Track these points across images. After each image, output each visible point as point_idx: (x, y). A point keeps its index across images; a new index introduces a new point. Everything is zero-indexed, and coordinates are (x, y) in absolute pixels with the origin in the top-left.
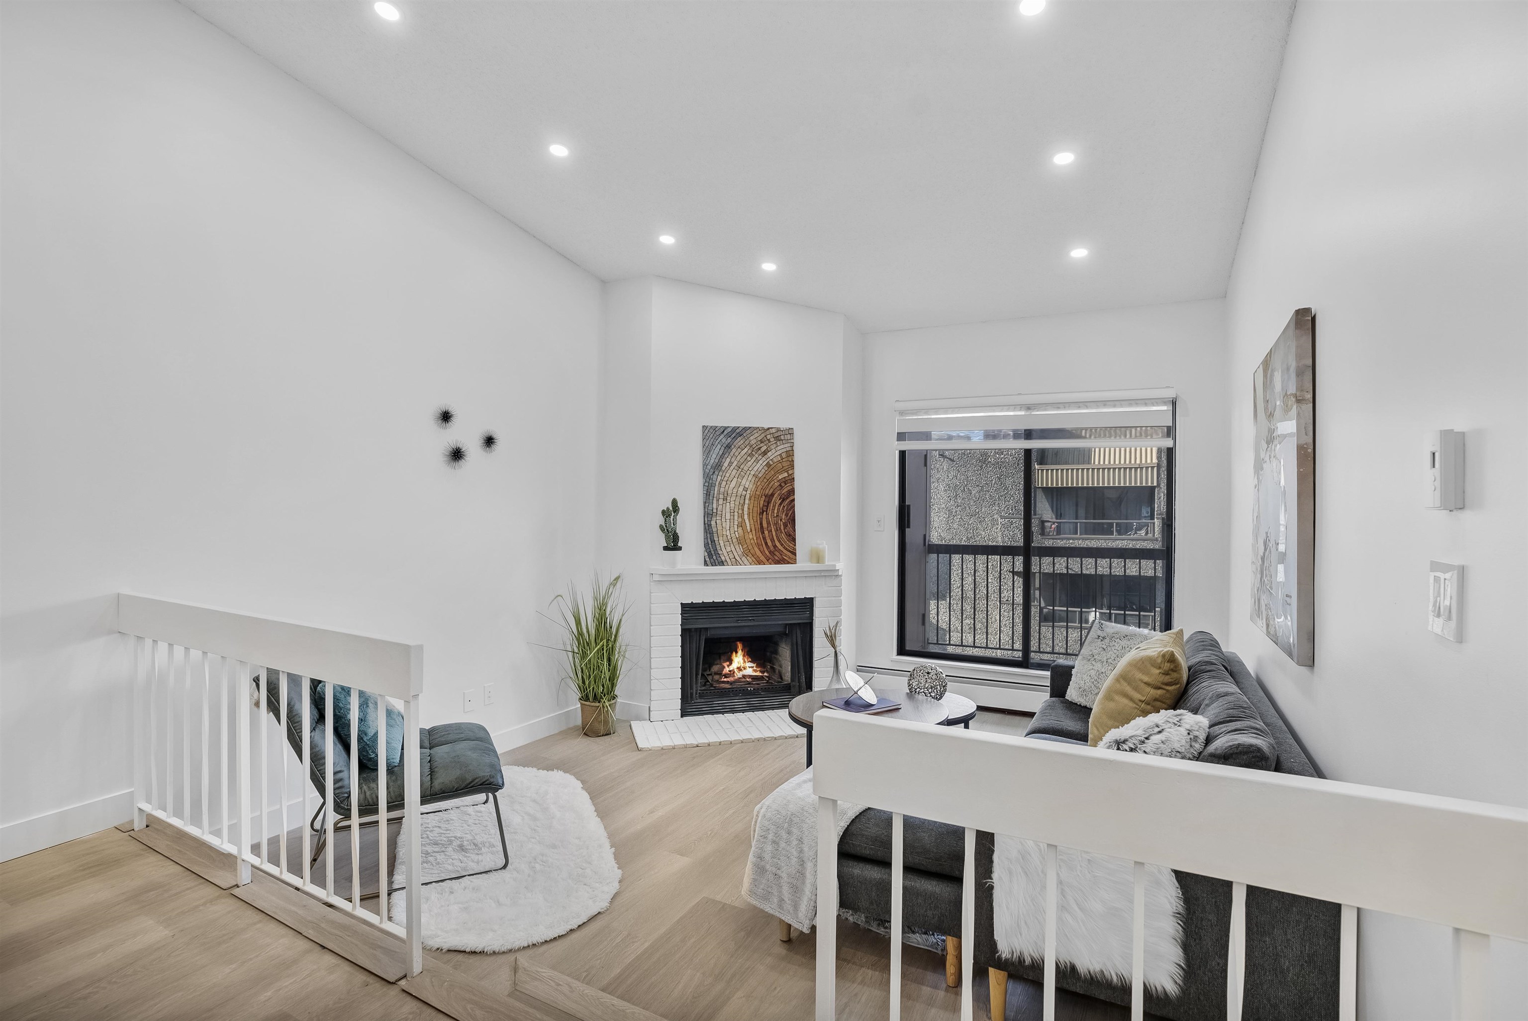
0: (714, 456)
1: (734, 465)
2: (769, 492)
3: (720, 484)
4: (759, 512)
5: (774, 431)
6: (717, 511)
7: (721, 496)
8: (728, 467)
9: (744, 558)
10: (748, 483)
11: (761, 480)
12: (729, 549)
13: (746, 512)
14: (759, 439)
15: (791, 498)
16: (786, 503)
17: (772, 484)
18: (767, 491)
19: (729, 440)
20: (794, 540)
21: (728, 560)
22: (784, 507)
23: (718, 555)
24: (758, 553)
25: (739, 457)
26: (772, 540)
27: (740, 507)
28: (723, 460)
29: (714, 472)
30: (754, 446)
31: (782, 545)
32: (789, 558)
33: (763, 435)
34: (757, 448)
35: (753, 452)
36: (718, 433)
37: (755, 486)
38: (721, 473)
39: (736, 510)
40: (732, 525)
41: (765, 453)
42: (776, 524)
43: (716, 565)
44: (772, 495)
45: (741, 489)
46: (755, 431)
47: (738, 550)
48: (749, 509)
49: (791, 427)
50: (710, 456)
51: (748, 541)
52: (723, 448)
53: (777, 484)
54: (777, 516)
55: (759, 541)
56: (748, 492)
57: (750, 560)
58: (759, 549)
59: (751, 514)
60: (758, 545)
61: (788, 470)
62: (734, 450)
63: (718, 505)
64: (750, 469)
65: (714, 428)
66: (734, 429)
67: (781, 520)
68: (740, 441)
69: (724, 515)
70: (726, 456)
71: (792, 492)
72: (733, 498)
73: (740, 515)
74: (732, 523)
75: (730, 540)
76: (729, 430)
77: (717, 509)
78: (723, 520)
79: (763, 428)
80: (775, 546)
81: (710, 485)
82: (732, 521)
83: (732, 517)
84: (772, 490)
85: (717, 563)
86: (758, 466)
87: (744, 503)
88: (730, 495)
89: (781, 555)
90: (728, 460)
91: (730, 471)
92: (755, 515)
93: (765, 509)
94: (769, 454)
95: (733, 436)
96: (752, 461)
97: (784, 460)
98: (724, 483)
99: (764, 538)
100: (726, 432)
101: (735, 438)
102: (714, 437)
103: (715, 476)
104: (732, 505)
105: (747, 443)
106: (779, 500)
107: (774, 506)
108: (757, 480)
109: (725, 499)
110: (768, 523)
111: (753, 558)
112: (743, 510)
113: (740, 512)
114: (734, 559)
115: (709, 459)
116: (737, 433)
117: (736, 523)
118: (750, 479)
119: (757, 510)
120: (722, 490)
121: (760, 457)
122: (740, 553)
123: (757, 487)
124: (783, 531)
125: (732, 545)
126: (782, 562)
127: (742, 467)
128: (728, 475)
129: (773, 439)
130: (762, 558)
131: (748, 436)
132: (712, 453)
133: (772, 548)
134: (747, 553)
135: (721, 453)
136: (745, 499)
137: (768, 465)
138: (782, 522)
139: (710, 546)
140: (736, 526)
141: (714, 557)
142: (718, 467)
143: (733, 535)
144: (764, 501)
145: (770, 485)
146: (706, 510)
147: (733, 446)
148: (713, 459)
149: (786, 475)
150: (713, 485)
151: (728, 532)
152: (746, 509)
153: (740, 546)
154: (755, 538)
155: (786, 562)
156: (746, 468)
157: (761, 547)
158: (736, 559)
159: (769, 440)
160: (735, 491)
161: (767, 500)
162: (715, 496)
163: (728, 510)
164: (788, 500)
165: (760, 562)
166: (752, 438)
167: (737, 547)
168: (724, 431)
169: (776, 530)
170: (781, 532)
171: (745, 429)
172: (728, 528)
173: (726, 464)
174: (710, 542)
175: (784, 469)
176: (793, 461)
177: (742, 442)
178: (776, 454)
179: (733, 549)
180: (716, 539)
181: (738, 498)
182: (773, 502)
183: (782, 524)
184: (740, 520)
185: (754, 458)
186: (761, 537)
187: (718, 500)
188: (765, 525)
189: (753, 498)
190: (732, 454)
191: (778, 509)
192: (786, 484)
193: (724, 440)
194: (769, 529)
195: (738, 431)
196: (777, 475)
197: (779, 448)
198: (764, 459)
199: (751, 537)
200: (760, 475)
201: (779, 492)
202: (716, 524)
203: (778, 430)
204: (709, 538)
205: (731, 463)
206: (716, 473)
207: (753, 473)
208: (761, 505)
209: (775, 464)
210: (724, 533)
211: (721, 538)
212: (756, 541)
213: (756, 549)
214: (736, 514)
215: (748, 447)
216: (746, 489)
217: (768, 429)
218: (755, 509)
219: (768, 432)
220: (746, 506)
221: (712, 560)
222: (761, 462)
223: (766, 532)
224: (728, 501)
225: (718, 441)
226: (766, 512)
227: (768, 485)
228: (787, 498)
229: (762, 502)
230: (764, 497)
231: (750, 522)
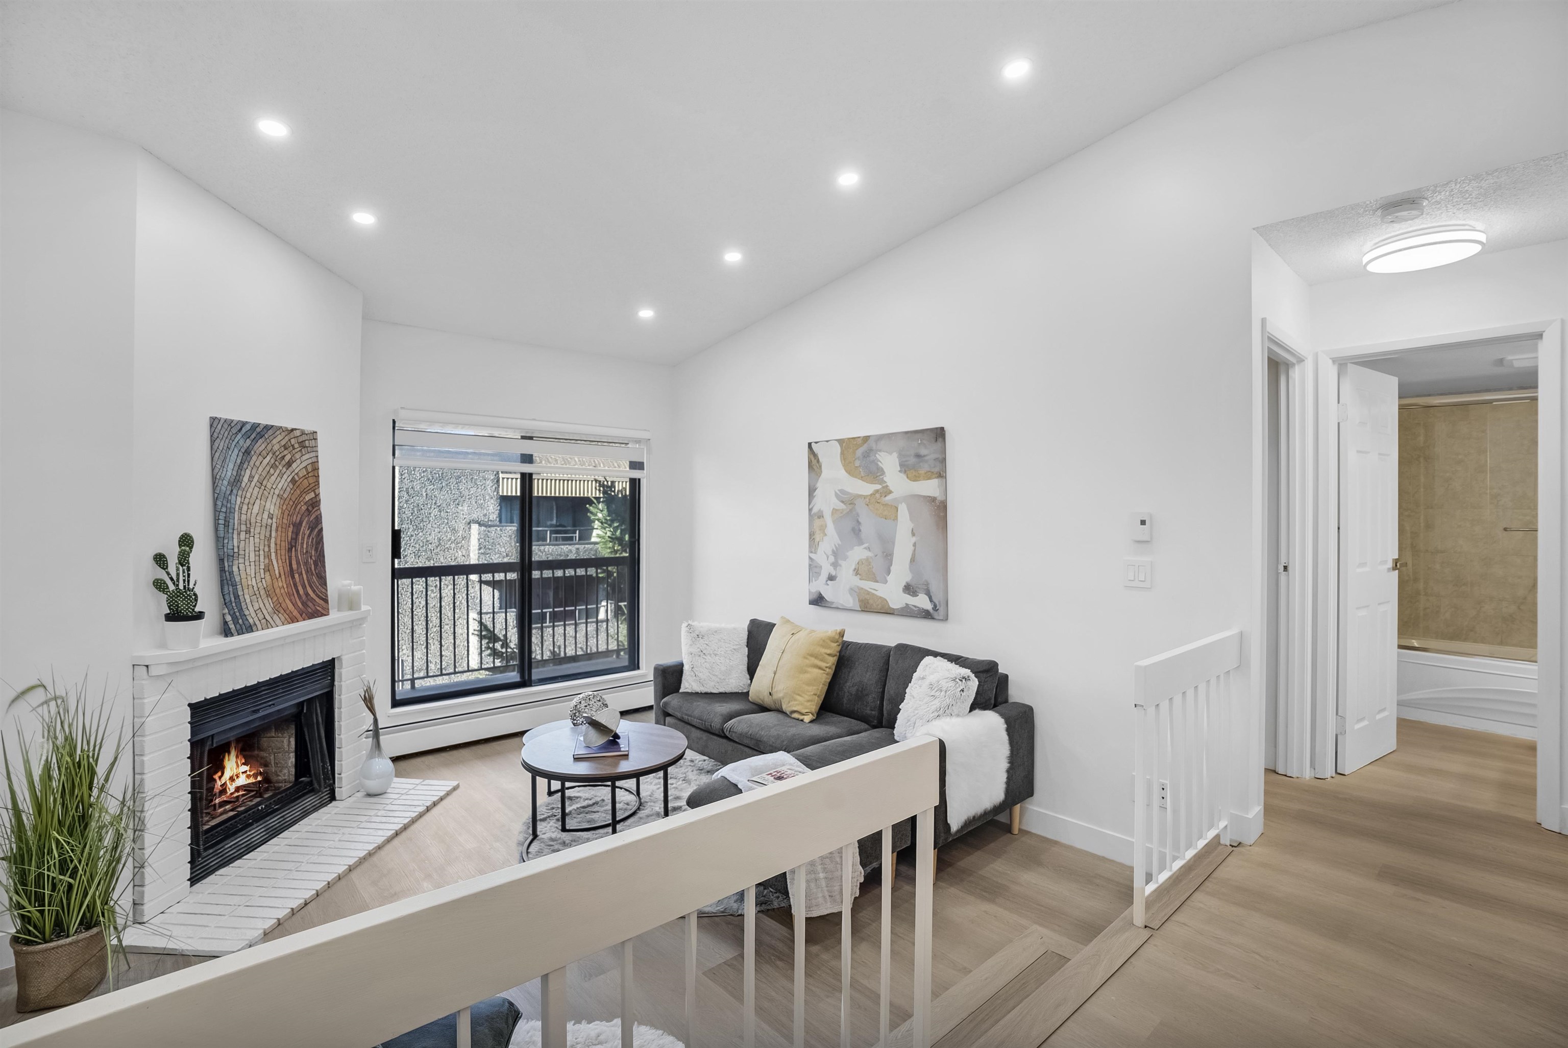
0: (231, 466)
1: (255, 479)
2: (296, 519)
3: (240, 509)
4: (287, 548)
5: (298, 433)
6: (239, 550)
7: (243, 528)
8: (249, 484)
9: (275, 617)
10: (272, 506)
11: (287, 502)
12: (256, 607)
13: (273, 550)
14: (283, 443)
15: (319, 527)
16: (315, 533)
17: (298, 507)
18: (295, 517)
19: (248, 442)
20: (325, 584)
21: (257, 623)
22: (313, 539)
23: (245, 618)
24: (291, 606)
25: (261, 469)
26: (304, 587)
27: (266, 543)
28: (243, 473)
29: (232, 491)
30: (277, 453)
31: (314, 591)
32: (323, 608)
33: (287, 439)
34: (280, 456)
35: (277, 463)
36: (234, 431)
37: (280, 511)
38: (240, 493)
39: (262, 548)
40: (257, 571)
41: (289, 464)
42: (306, 563)
43: (243, 633)
44: (301, 523)
45: (265, 516)
46: (278, 432)
47: (267, 605)
48: (276, 544)
49: (315, 430)
50: (226, 466)
51: (278, 591)
52: (241, 454)
53: (304, 508)
54: (307, 552)
55: (290, 590)
56: (274, 520)
57: (283, 619)
58: (291, 600)
59: (279, 552)
60: (289, 595)
61: (314, 488)
62: (254, 458)
63: (239, 542)
64: (274, 487)
65: (229, 423)
66: (255, 426)
67: (311, 557)
68: (260, 446)
69: (247, 555)
70: (245, 466)
71: (318, 520)
72: (257, 530)
73: (266, 553)
74: (257, 568)
75: (257, 593)
76: (248, 427)
77: (238, 547)
78: (247, 563)
79: (287, 430)
80: (307, 594)
81: (228, 511)
82: (257, 563)
83: (257, 558)
84: (299, 516)
85: (244, 630)
86: (281, 483)
87: (270, 536)
88: (253, 524)
89: (314, 605)
90: (248, 472)
91: (250, 490)
92: (283, 553)
93: (293, 544)
94: (294, 465)
95: (253, 437)
96: (276, 474)
97: (310, 475)
98: (245, 507)
99: (295, 585)
100: (244, 430)
101: (255, 440)
102: (229, 437)
103: (233, 497)
104: (257, 540)
105: (269, 447)
106: (308, 529)
107: (303, 539)
108: (282, 502)
109: (248, 532)
110: (298, 563)
111: (285, 615)
112: (269, 547)
113: (266, 549)
114: (265, 620)
115: (225, 469)
116: (258, 432)
117: (262, 567)
118: (274, 501)
119: (285, 545)
120: (244, 517)
121: (284, 469)
122: (270, 610)
123: (283, 513)
124: (314, 572)
125: (260, 599)
126: (316, 615)
127: (264, 483)
128: (248, 495)
129: (296, 446)
130: (296, 613)
131: (271, 438)
132: (227, 460)
133: (304, 597)
134: (278, 608)
135: (239, 461)
136: (271, 531)
137: (293, 481)
138: (312, 561)
139: (234, 604)
140: (262, 571)
141: (240, 621)
142: (236, 482)
143: (260, 585)
144: (292, 532)
145: (297, 510)
146: (226, 550)
147: (253, 452)
148: (229, 471)
149: (312, 495)
150: (233, 511)
151: (254, 580)
152: (273, 545)
153: (270, 599)
154: (285, 586)
155: (320, 614)
156: (269, 486)
157: (292, 597)
158: (267, 620)
159: (293, 446)
160: (259, 518)
161: (295, 531)
162: (236, 527)
163: (252, 548)
164: (317, 530)
165: (293, 620)
166: (275, 441)
167: (266, 601)
168: (241, 429)
169: (307, 572)
170: (312, 574)
171: (268, 428)
172: (253, 575)
173: (246, 479)
174: (233, 599)
175: (311, 486)
176: (318, 476)
177: (263, 446)
178: (301, 467)
179: (262, 606)
180: (240, 593)
181: (263, 528)
182: (301, 532)
183: (312, 563)
184: (267, 561)
185: (278, 471)
186: (292, 583)
187: (239, 534)
188: (295, 566)
189: (280, 529)
190: (252, 463)
191: (307, 543)
192: (313, 508)
193: (241, 442)
194: (300, 571)
195: (258, 430)
196: (303, 496)
197: (305, 458)
198: (288, 472)
199: (280, 584)
200: (285, 496)
201: (306, 519)
202: (239, 570)
203: (303, 433)
204: (231, 593)
205: (251, 477)
206: (235, 491)
207: (277, 492)
208: (290, 539)
209: (301, 480)
210: (250, 583)
211: (246, 591)
212: (286, 590)
213: (288, 601)
214: (262, 552)
215: (271, 455)
216: (271, 517)
217: (293, 430)
218: (283, 543)
219: (292, 435)
220: (273, 540)
221: (238, 626)
222: (285, 477)
223: (296, 576)
224: (252, 534)
225: (234, 443)
226: (295, 547)
227: (295, 509)
228: (316, 527)
229: (290, 534)
230: (291, 526)
231: (278, 563)
